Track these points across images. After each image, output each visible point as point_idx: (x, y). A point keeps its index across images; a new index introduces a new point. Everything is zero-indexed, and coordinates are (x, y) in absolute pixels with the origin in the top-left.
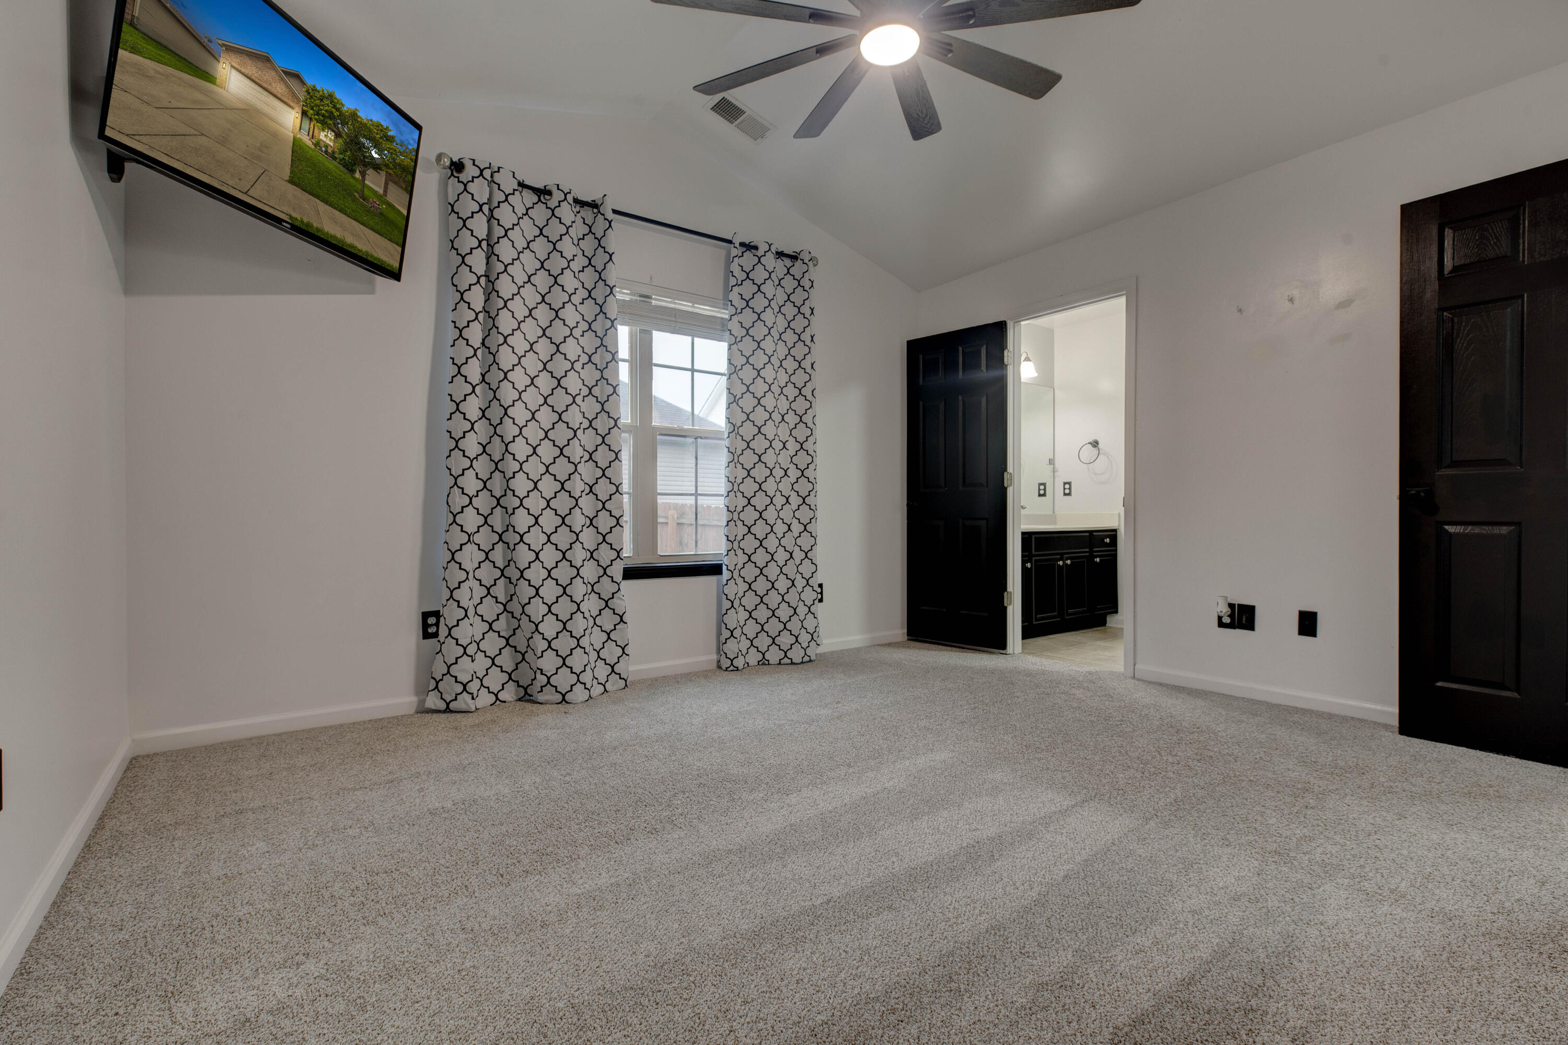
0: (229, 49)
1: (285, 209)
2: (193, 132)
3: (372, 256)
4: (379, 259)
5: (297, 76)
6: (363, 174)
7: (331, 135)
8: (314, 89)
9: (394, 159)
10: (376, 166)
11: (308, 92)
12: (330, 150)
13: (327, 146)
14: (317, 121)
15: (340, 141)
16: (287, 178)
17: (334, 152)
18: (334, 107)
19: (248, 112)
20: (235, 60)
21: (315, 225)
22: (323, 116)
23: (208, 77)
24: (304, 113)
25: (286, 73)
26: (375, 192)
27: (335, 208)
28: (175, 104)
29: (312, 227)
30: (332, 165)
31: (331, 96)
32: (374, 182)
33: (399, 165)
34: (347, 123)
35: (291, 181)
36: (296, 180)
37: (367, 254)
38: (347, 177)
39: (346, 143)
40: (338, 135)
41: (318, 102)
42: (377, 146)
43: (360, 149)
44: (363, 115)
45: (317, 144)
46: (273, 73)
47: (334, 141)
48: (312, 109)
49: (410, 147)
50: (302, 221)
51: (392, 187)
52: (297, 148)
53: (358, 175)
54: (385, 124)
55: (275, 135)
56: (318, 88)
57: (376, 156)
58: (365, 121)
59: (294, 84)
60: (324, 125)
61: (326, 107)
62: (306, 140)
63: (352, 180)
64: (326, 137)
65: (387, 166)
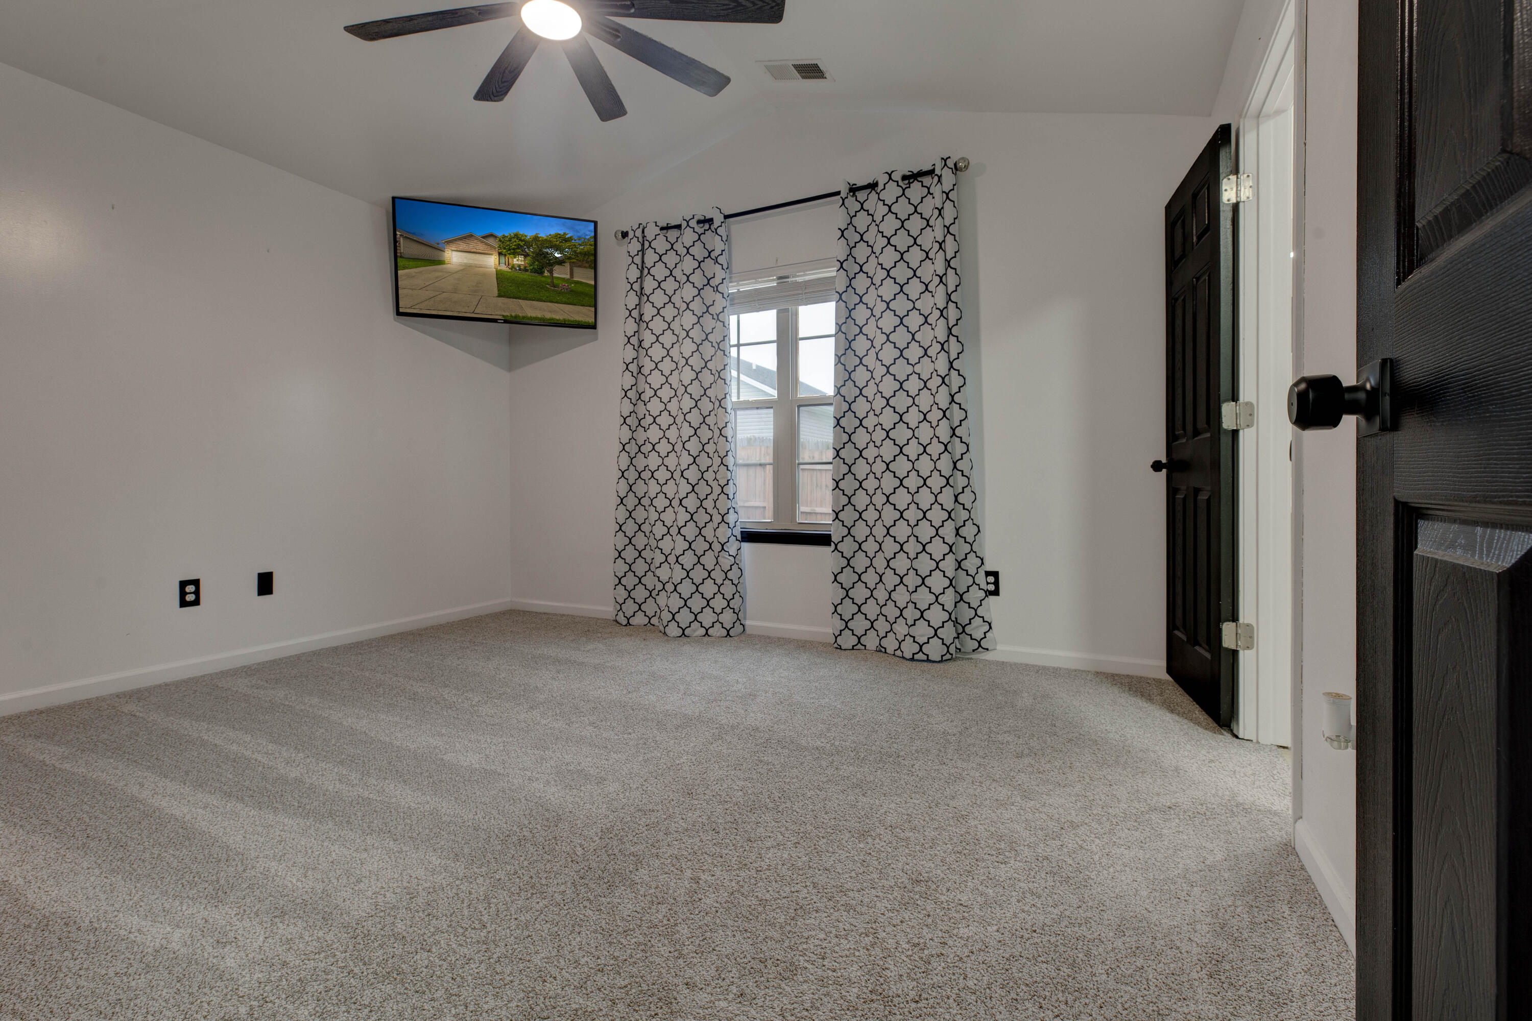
0: (449, 242)
1: (498, 313)
2: (437, 293)
3: (569, 321)
4: (576, 321)
5: (492, 235)
6: (551, 272)
7: (521, 258)
8: (504, 237)
9: (575, 252)
10: (560, 262)
11: (500, 241)
12: (522, 267)
13: (519, 266)
14: (510, 254)
15: (529, 258)
16: (497, 295)
17: (525, 267)
18: (521, 240)
19: (466, 269)
20: (454, 247)
21: (521, 315)
22: (514, 249)
23: (441, 262)
24: (500, 254)
25: (484, 237)
26: (563, 279)
27: (533, 300)
28: (427, 284)
29: (519, 316)
30: (526, 276)
31: (516, 236)
32: (561, 273)
33: (580, 253)
34: (532, 245)
35: (500, 296)
36: (503, 294)
37: (564, 320)
38: (539, 278)
39: (533, 258)
40: (526, 256)
41: (508, 243)
42: (557, 248)
43: (545, 257)
44: (543, 235)
45: (513, 267)
46: (476, 241)
47: (524, 261)
48: (505, 249)
49: (588, 237)
50: (511, 316)
51: (576, 270)
52: (500, 277)
53: (546, 274)
54: (561, 232)
55: (484, 275)
56: (506, 234)
57: (560, 255)
58: (545, 238)
59: (491, 241)
60: (515, 254)
61: (516, 242)
62: (503, 268)
63: (543, 279)
64: (519, 261)
65: (569, 258)
